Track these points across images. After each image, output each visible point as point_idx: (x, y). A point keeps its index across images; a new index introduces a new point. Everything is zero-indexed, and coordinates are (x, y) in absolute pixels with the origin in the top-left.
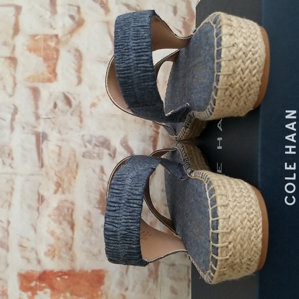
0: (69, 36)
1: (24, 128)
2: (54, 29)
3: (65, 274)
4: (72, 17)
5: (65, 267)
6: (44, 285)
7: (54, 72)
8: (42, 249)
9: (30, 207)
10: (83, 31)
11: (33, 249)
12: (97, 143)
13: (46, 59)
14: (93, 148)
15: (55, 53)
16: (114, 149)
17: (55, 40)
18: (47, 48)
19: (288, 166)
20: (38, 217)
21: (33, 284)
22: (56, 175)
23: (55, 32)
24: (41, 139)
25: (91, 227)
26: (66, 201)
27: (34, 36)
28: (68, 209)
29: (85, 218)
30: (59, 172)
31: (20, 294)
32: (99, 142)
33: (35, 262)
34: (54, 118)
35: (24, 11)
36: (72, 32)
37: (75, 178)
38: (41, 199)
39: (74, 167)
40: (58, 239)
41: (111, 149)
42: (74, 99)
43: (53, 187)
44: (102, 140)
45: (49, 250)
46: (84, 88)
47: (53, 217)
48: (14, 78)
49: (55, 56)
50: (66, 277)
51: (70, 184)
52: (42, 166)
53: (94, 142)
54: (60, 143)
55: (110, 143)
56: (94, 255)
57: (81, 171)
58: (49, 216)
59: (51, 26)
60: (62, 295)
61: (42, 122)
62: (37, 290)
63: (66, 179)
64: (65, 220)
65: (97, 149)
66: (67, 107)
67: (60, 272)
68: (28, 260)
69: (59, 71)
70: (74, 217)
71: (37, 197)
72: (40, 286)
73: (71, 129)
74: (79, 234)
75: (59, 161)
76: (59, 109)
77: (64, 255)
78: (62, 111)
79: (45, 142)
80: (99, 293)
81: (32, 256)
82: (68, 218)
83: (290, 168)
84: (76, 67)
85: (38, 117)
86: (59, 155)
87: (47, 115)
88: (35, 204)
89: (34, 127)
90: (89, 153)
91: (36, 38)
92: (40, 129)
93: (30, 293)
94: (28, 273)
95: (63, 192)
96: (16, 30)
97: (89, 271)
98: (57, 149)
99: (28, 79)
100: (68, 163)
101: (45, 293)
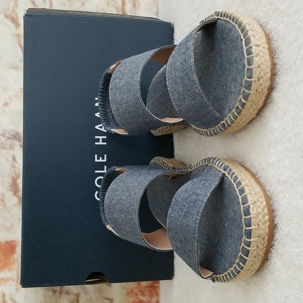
12: (10, 136)
14: (6, 140)
25: (5, 206)
44: (13, 133)
53: (7, 135)
56: (7, 229)
65: (9, 142)
80: (12, 260)
90: (3, 145)
97: (3, 242)
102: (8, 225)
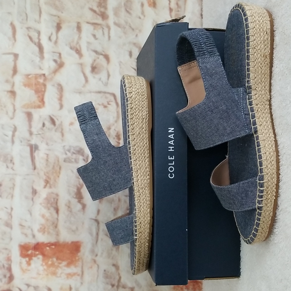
0: (53, 75)
1: (21, 142)
2: (42, 70)
3: (52, 244)
4: (55, 61)
5: (53, 240)
6: (37, 253)
7: (42, 101)
8: (36, 227)
9: (27, 198)
10: (63, 70)
11: (29, 227)
12: (74, 152)
13: (37, 91)
14: (72, 155)
15: (43, 87)
16: (87, 156)
17: (43, 78)
18: (37, 84)
19: (170, 158)
20: (33, 205)
21: (30, 252)
22: (45, 175)
23: (43, 72)
24: (34, 149)
25: (71, 211)
26: (52, 193)
27: (27, 76)
28: (54, 199)
29: (66, 205)
30: (47, 173)
31: (21, 260)
32: (76, 151)
33: (31, 236)
34: (43, 134)
35: (20, 58)
36: (55, 72)
37: (59, 177)
38: (35, 192)
39: (58, 169)
40: (47, 220)
41: (85, 156)
42: (57, 119)
43: (43, 184)
44: (78, 149)
45: (41, 228)
46: (65, 111)
47: (43, 205)
48: (14, 106)
49: (43, 90)
50: (53, 247)
51: (55, 181)
52: (35, 168)
53: (72, 150)
54: (47, 152)
55: (84, 151)
56: (73, 231)
57: (63, 172)
58: (41, 204)
59: (40, 68)
60: (51, 259)
61: (34, 137)
62: (32, 256)
63: (52, 178)
64: (52, 206)
65: (74, 156)
66: (52, 126)
67: (49, 243)
68: (26, 235)
69: (46, 100)
70: (59, 204)
71: (31, 191)
72: (34, 254)
73: (56, 142)
74: (62, 216)
75: (47, 164)
76: (46, 128)
77: (51, 231)
78: (49, 129)
79: (37, 151)
81: (29, 232)
82: (54, 205)
83: (171, 158)
84: (58, 97)
85: (31, 134)
86: (47, 160)
87: (37, 132)
88: (30, 196)
89: (29, 141)
90: (69, 159)
91: (29, 77)
92: (33, 142)
93: (27, 259)
94: (26, 244)
95: (50, 187)
96: (15, 71)
97: (70, 242)
98: (45, 156)
99: (24, 106)
100: (54, 166)
101: (38, 258)
102: (74, 228)
